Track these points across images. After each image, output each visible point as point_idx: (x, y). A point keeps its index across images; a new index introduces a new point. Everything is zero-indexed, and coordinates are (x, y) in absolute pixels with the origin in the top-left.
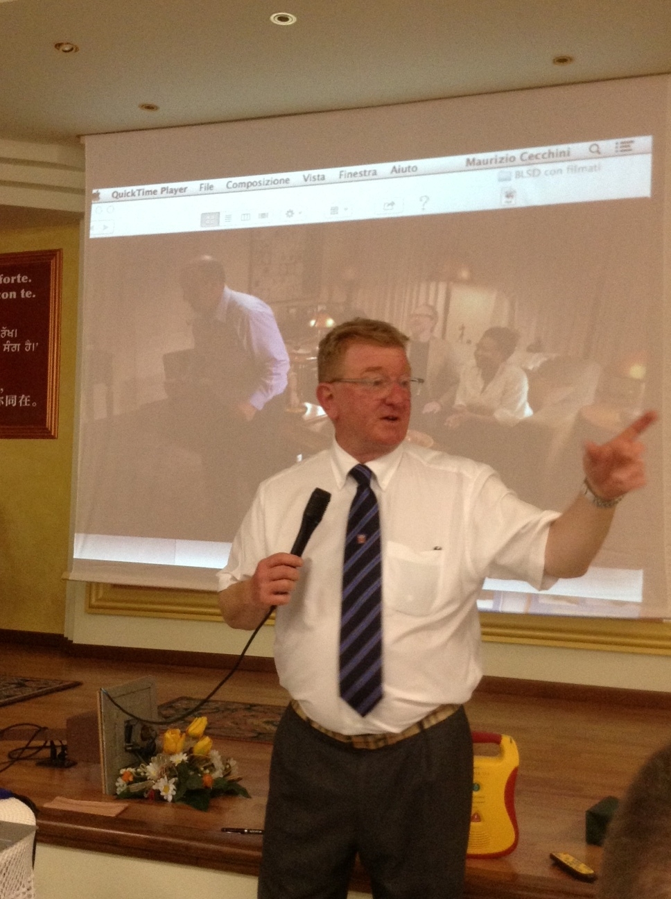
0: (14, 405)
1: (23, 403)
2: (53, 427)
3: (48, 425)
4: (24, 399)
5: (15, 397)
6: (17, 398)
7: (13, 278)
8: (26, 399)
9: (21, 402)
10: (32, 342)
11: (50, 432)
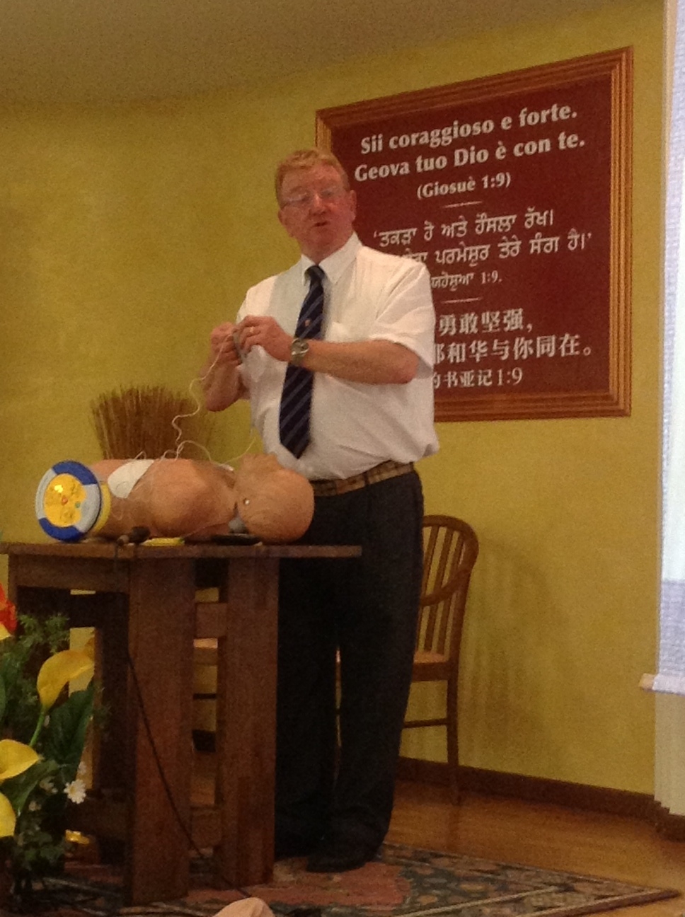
0: (552, 355)
1: (568, 350)
2: (622, 392)
3: (613, 389)
4: (569, 342)
5: (553, 338)
6: (557, 340)
7: (545, 113)
8: (572, 342)
9: (563, 347)
10: (579, 232)
11: (617, 403)
